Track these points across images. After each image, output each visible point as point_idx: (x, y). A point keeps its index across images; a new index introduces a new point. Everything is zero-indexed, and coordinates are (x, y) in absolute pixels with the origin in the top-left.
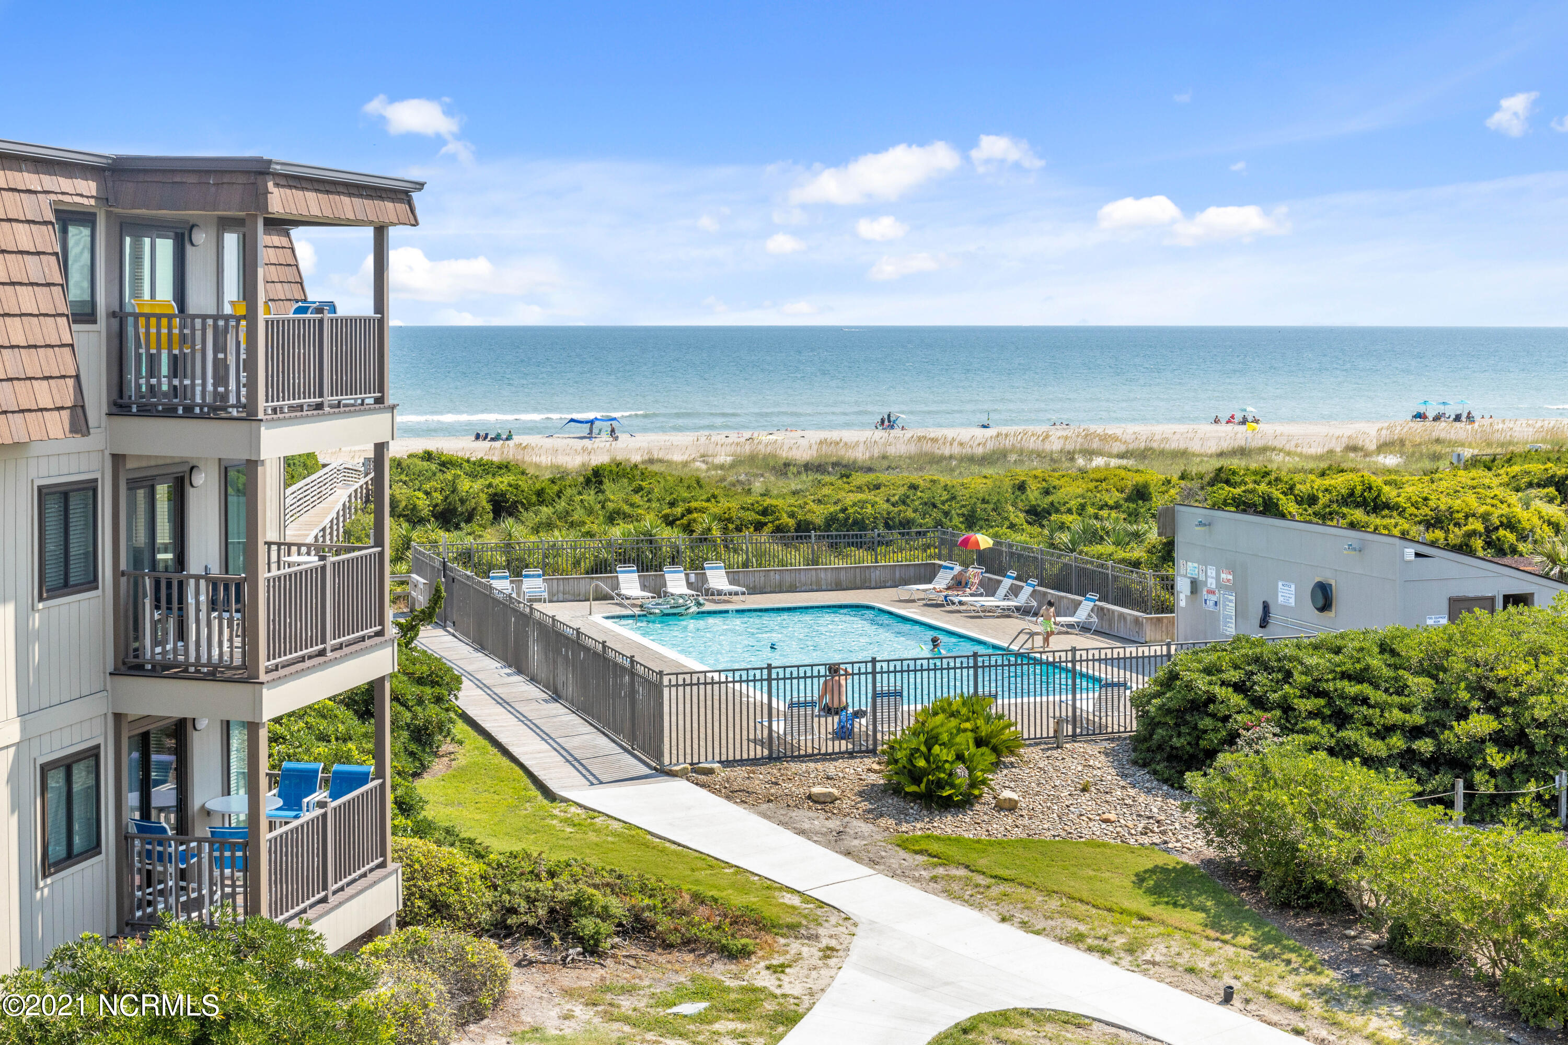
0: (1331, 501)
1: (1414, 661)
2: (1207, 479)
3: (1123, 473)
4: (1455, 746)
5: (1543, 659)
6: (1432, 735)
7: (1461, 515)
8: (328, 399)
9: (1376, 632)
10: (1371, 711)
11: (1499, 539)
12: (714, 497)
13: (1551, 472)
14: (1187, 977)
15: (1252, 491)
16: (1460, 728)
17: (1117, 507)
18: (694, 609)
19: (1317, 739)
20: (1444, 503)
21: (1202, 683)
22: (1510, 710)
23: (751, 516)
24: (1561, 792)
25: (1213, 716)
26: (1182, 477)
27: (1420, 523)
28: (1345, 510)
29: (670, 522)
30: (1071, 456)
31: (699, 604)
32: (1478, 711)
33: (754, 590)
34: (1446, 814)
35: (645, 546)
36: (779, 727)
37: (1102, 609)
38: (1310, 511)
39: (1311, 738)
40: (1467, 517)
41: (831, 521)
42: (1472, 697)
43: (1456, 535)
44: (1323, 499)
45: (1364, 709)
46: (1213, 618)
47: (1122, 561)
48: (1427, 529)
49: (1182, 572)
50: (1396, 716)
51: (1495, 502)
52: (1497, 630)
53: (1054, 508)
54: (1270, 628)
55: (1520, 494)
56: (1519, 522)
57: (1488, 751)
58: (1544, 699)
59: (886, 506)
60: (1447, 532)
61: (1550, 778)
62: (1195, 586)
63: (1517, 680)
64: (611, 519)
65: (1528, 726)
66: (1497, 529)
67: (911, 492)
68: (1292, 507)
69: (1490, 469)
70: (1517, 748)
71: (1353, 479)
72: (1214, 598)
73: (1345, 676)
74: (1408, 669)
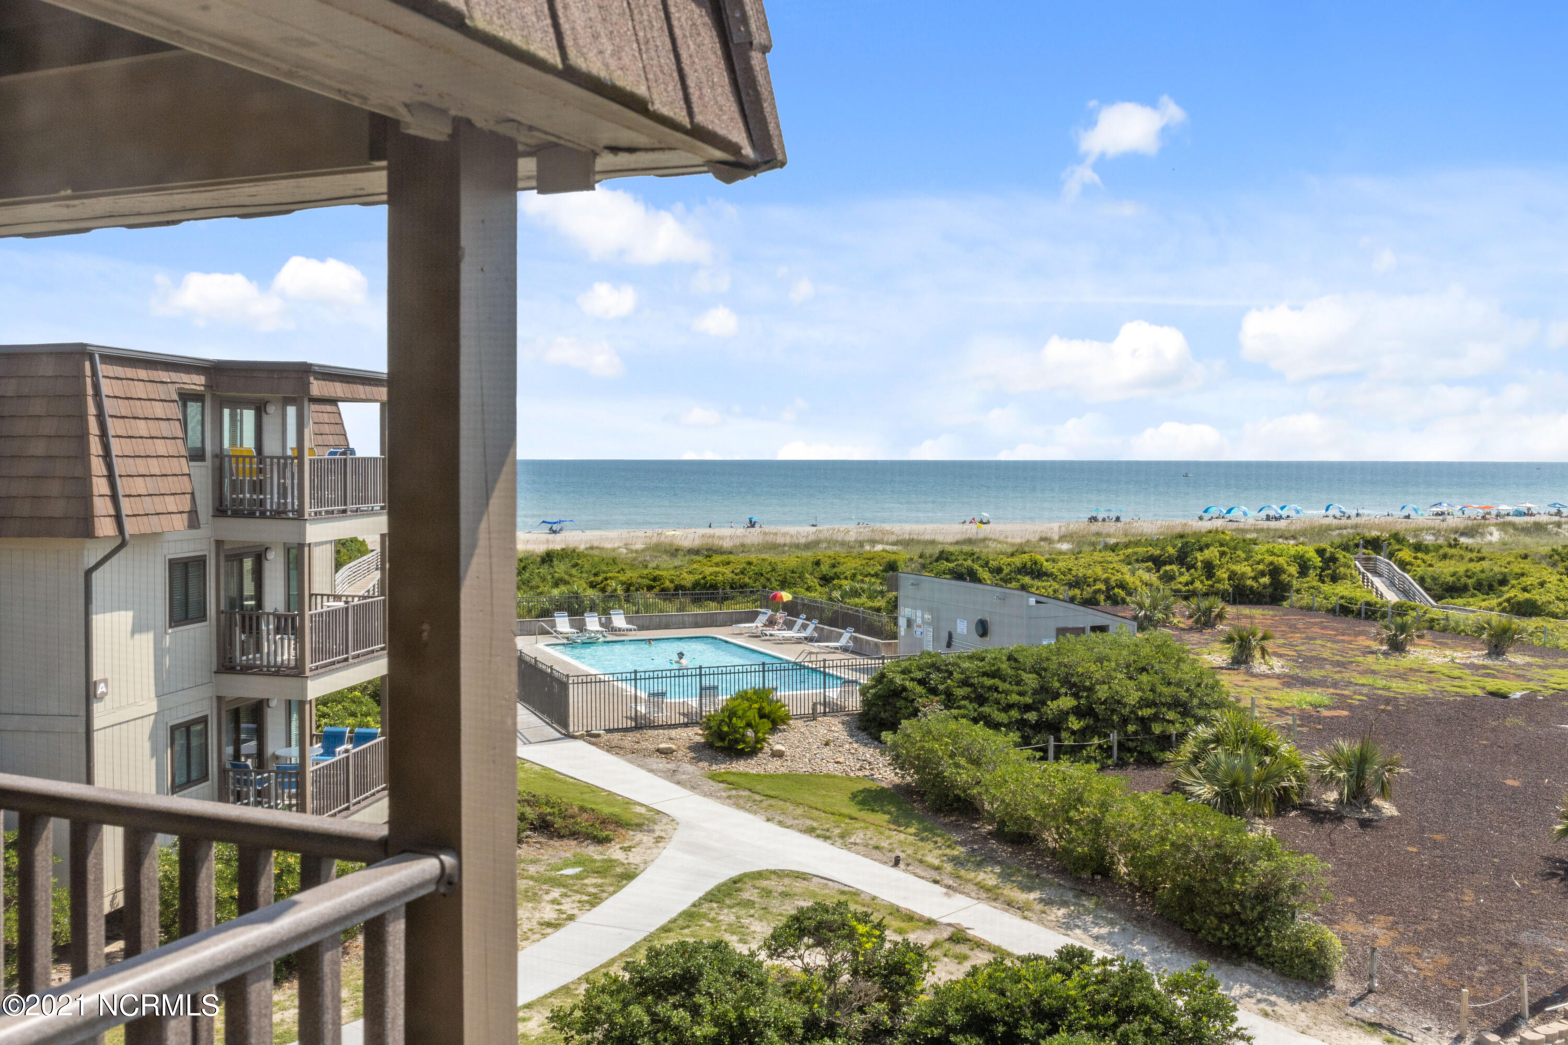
0: (1011, 571)
1: (1029, 666)
2: (934, 558)
3: (885, 554)
4: (1050, 716)
5: (1106, 663)
6: (1037, 710)
8: (350, 507)
9: (1008, 648)
10: (999, 696)
11: (1114, 594)
12: (623, 570)
13: (1150, 553)
14: (874, 852)
15: (961, 565)
16: (1053, 705)
17: (876, 575)
18: (602, 639)
19: (966, 712)
20: (1081, 572)
21: (898, 680)
22: (1085, 694)
23: (646, 582)
24: (1113, 744)
25: (906, 699)
26: (923, 556)
27: (1065, 584)
28: (1019, 577)
29: (593, 585)
30: (861, 544)
31: (604, 636)
32: (1066, 694)
33: (641, 628)
35: (574, 600)
36: (642, 709)
37: (856, 638)
38: (998, 577)
39: (962, 711)
40: (1095, 581)
41: (696, 584)
42: (1062, 686)
43: (1088, 592)
44: (1007, 570)
45: (995, 695)
46: (920, 642)
47: (871, 608)
48: (1070, 589)
49: (902, 614)
50: (1014, 698)
51: (1113, 571)
52: (1079, 647)
53: (837, 576)
54: (953, 647)
55: (1129, 567)
56: (1127, 584)
57: (1070, 719)
58: (1106, 687)
59: (731, 575)
60: (1082, 590)
61: (1106, 736)
62: (910, 623)
63: (1090, 676)
64: (556, 585)
65: (1095, 703)
66: (1113, 588)
67: (748, 567)
68: (985, 574)
69: (1113, 551)
70: (1087, 717)
71: (1026, 557)
72: (921, 630)
73: (985, 674)
74: (1024, 670)
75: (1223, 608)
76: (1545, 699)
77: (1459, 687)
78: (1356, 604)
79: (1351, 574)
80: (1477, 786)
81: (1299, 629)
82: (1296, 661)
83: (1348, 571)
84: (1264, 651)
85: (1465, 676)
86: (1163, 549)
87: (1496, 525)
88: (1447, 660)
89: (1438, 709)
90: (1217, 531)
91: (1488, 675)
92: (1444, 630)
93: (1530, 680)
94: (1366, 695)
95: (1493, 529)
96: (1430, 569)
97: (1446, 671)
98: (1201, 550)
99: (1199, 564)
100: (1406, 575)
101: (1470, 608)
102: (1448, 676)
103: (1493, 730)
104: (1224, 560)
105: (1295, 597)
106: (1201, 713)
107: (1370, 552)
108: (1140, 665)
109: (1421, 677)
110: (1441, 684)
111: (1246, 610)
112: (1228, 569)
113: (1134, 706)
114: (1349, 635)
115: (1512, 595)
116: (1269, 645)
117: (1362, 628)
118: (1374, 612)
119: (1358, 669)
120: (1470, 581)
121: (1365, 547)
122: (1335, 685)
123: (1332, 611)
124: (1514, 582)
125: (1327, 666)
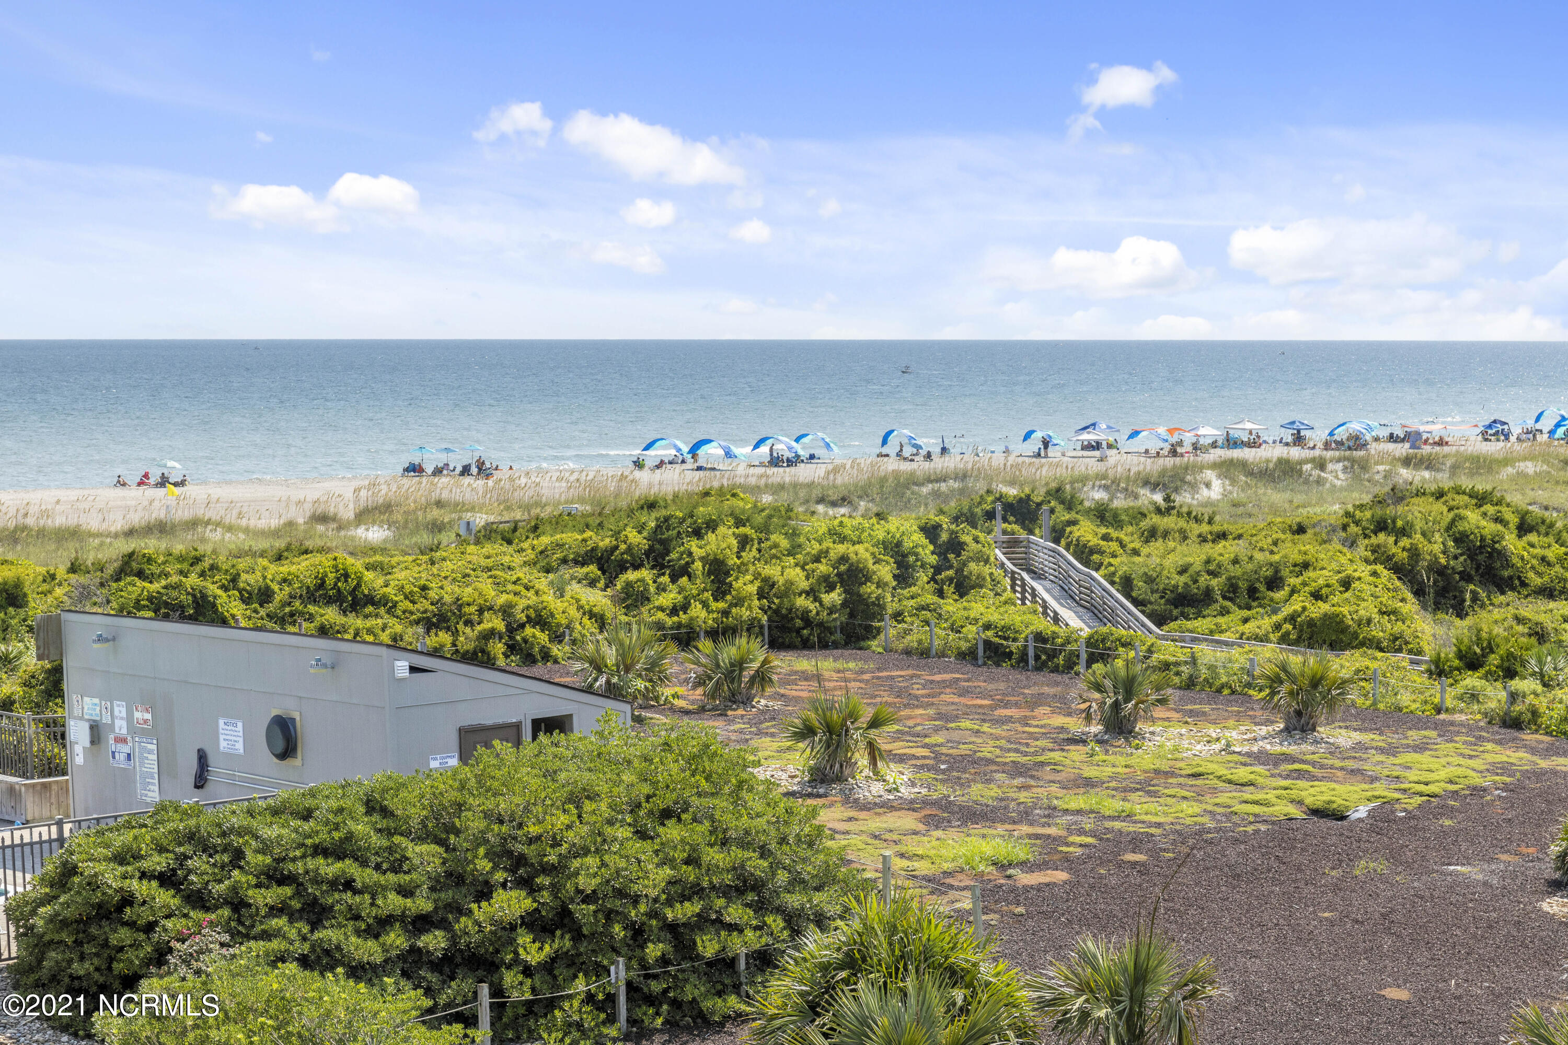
0: (292, 596)
1: (415, 823)
2: (110, 570)
4: (475, 939)
5: (588, 806)
6: (444, 925)
7: (473, 609)
9: (360, 784)
10: (358, 899)
11: (525, 641)
13: (590, 544)
15: (177, 587)
16: (482, 912)
19: (284, 946)
20: (448, 594)
21: (112, 878)
22: (547, 881)
24: (618, 988)
25: (131, 924)
26: (73, 569)
27: (417, 622)
28: (312, 608)
32: (504, 885)
34: (466, 1036)
38: (263, 612)
39: (275, 945)
40: (481, 611)
42: (495, 867)
43: (467, 638)
44: (280, 595)
45: (348, 896)
46: (126, 779)
48: (428, 632)
49: (77, 712)
50: (393, 902)
51: (518, 588)
52: (524, 770)
54: (209, 787)
55: (551, 576)
56: (552, 615)
57: (520, 941)
58: (591, 861)
60: (456, 633)
61: (601, 971)
62: (96, 732)
63: (554, 838)
65: (572, 900)
66: (522, 626)
68: (234, 607)
69: (509, 542)
70: (558, 933)
72: (126, 749)
73: (320, 850)
74: (406, 834)
75: (765, 662)
76: (1410, 816)
77: (1256, 803)
78: (1015, 640)
79: (991, 574)
80: (1336, 1006)
81: (917, 697)
82: (937, 771)
83: (987, 570)
84: (874, 752)
85: (1260, 780)
86: (616, 534)
87: (1214, 466)
88: (1217, 746)
89: (1231, 853)
90: (721, 492)
91: (1300, 775)
92: (1190, 684)
93: (1373, 779)
94: (1092, 833)
95: (1210, 475)
96: (1137, 559)
97: (1222, 771)
98: (697, 533)
99: (698, 565)
100: (1094, 573)
101: (1223, 637)
102: (1230, 782)
103: (1336, 888)
104: (750, 554)
105: (892, 630)
106: (794, 900)
107: (1016, 527)
108: (659, 804)
109: (1180, 785)
110: (1223, 798)
111: (803, 663)
112: (757, 576)
113: (656, 900)
114: (1017, 705)
115: (1298, 607)
116: (883, 738)
117: (1034, 690)
118: (1053, 654)
119: (1058, 777)
120: (1214, 582)
121: (1005, 520)
122: (1025, 815)
123: (968, 656)
124: (1293, 581)
125: (998, 776)
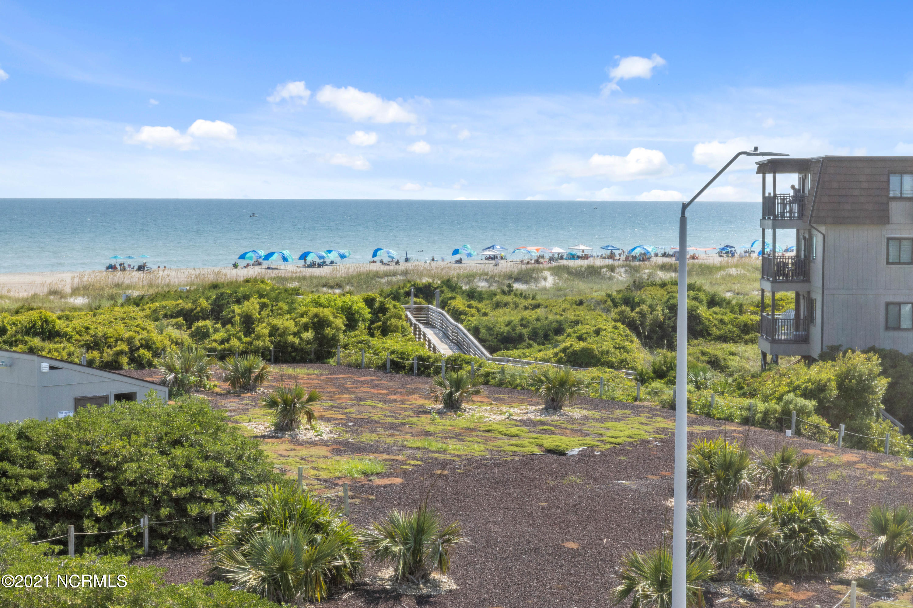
0: (17, 332)
1: (43, 444)
4: (70, 502)
5: (134, 437)
6: (54, 495)
7: (112, 340)
9: (17, 424)
10: (8, 481)
11: (139, 356)
13: (180, 307)
16: (74, 489)
20: (100, 331)
22: (110, 475)
24: (144, 530)
27: (82, 346)
28: (26, 338)
32: (88, 477)
34: (50, 548)
40: (117, 341)
42: (83, 467)
43: (108, 354)
44: (11, 330)
45: (4, 480)
48: (88, 350)
50: (27, 483)
51: (138, 329)
52: (102, 419)
55: (156, 323)
56: (154, 343)
57: (94, 504)
58: (134, 465)
60: (102, 352)
61: (136, 521)
63: (115, 453)
65: (123, 484)
66: (138, 349)
69: (138, 305)
70: (114, 501)
71: (35, 315)
74: (38, 450)
75: (264, 368)
76: (603, 454)
77: (517, 445)
78: (408, 359)
79: (402, 325)
80: (536, 551)
81: (347, 389)
82: (346, 425)
83: (400, 323)
84: (310, 416)
85: (522, 434)
86: (195, 302)
87: (550, 269)
88: (503, 417)
89: (496, 471)
90: (256, 281)
91: (546, 432)
92: (500, 384)
93: (587, 435)
94: (421, 459)
95: (547, 274)
96: (485, 318)
97: (502, 429)
98: (238, 302)
99: (237, 318)
100: (460, 325)
101: (526, 360)
102: (505, 435)
103: (552, 490)
104: (264, 313)
105: (342, 353)
106: (243, 489)
107: (422, 300)
108: (173, 437)
109: (478, 436)
110: (499, 443)
111: (289, 370)
112: (269, 324)
113: (167, 486)
114: (401, 393)
115: (568, 344)
116: (316, 408)
117: (414, 386)
118: (427, 367)
119: (411, 431)
120: (525, 331)
121: (416, 296)
122: (388, 450)
123: (382, 368)
124: (569, 330)
125: (379, 429)
